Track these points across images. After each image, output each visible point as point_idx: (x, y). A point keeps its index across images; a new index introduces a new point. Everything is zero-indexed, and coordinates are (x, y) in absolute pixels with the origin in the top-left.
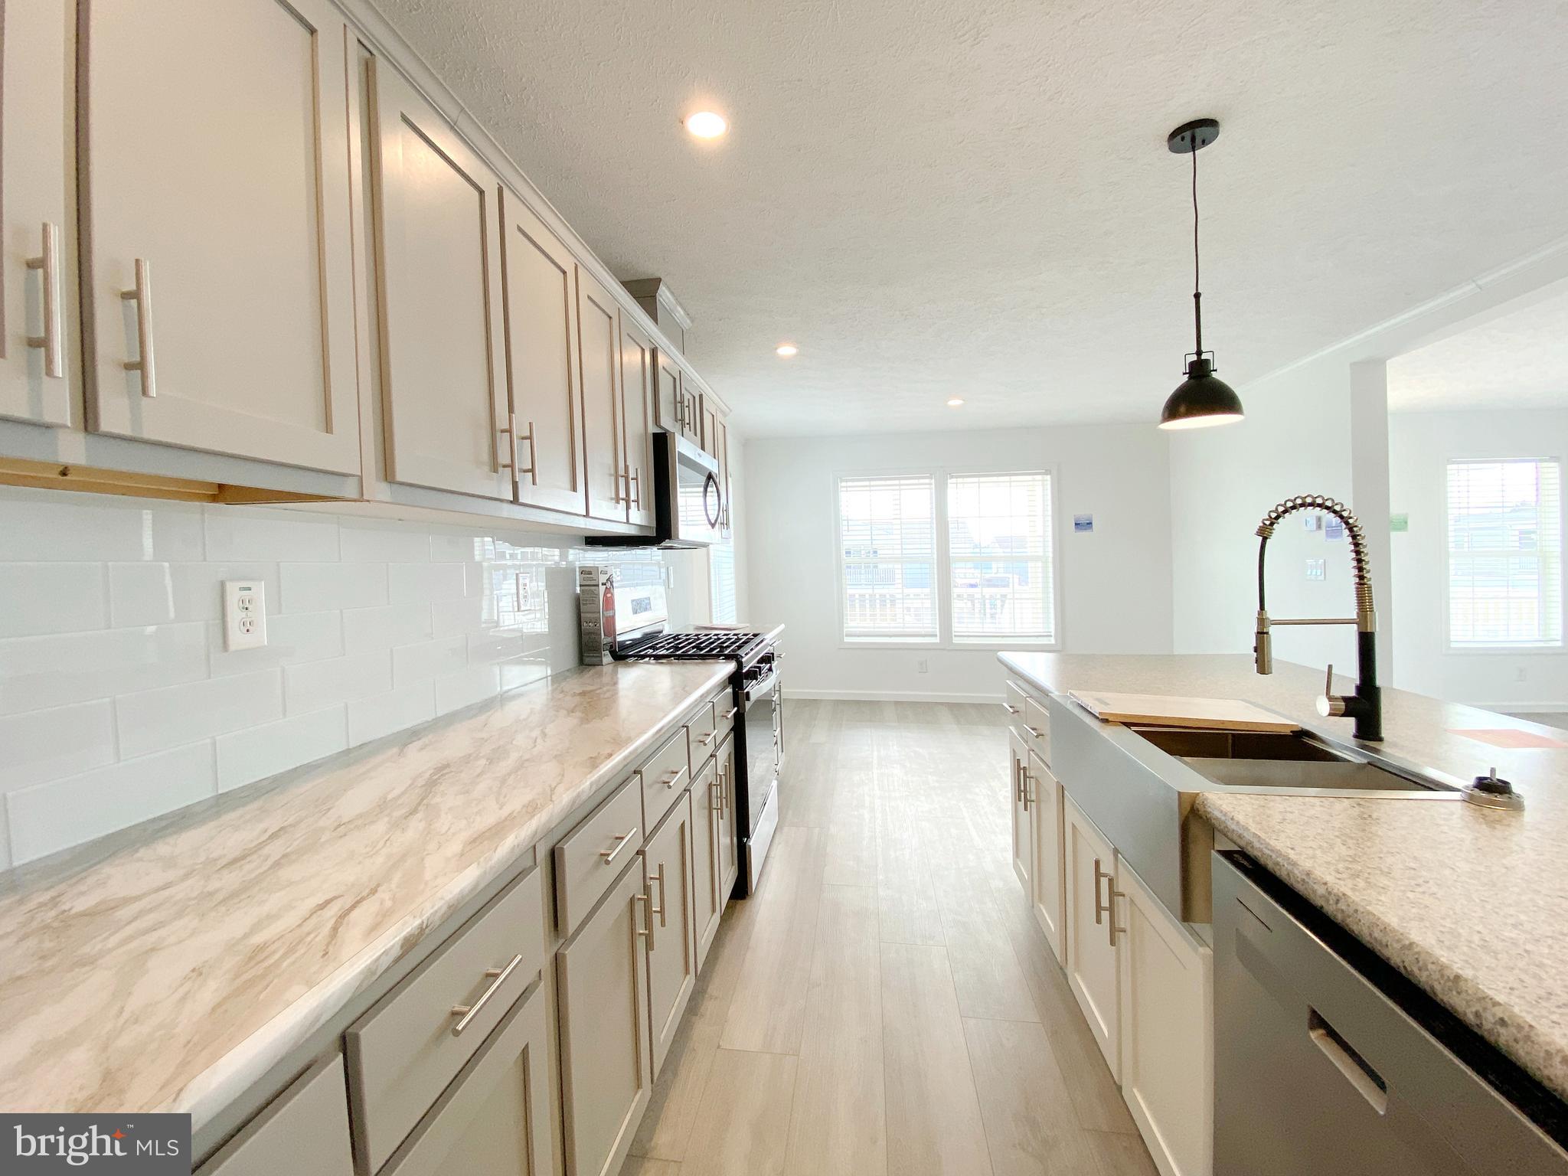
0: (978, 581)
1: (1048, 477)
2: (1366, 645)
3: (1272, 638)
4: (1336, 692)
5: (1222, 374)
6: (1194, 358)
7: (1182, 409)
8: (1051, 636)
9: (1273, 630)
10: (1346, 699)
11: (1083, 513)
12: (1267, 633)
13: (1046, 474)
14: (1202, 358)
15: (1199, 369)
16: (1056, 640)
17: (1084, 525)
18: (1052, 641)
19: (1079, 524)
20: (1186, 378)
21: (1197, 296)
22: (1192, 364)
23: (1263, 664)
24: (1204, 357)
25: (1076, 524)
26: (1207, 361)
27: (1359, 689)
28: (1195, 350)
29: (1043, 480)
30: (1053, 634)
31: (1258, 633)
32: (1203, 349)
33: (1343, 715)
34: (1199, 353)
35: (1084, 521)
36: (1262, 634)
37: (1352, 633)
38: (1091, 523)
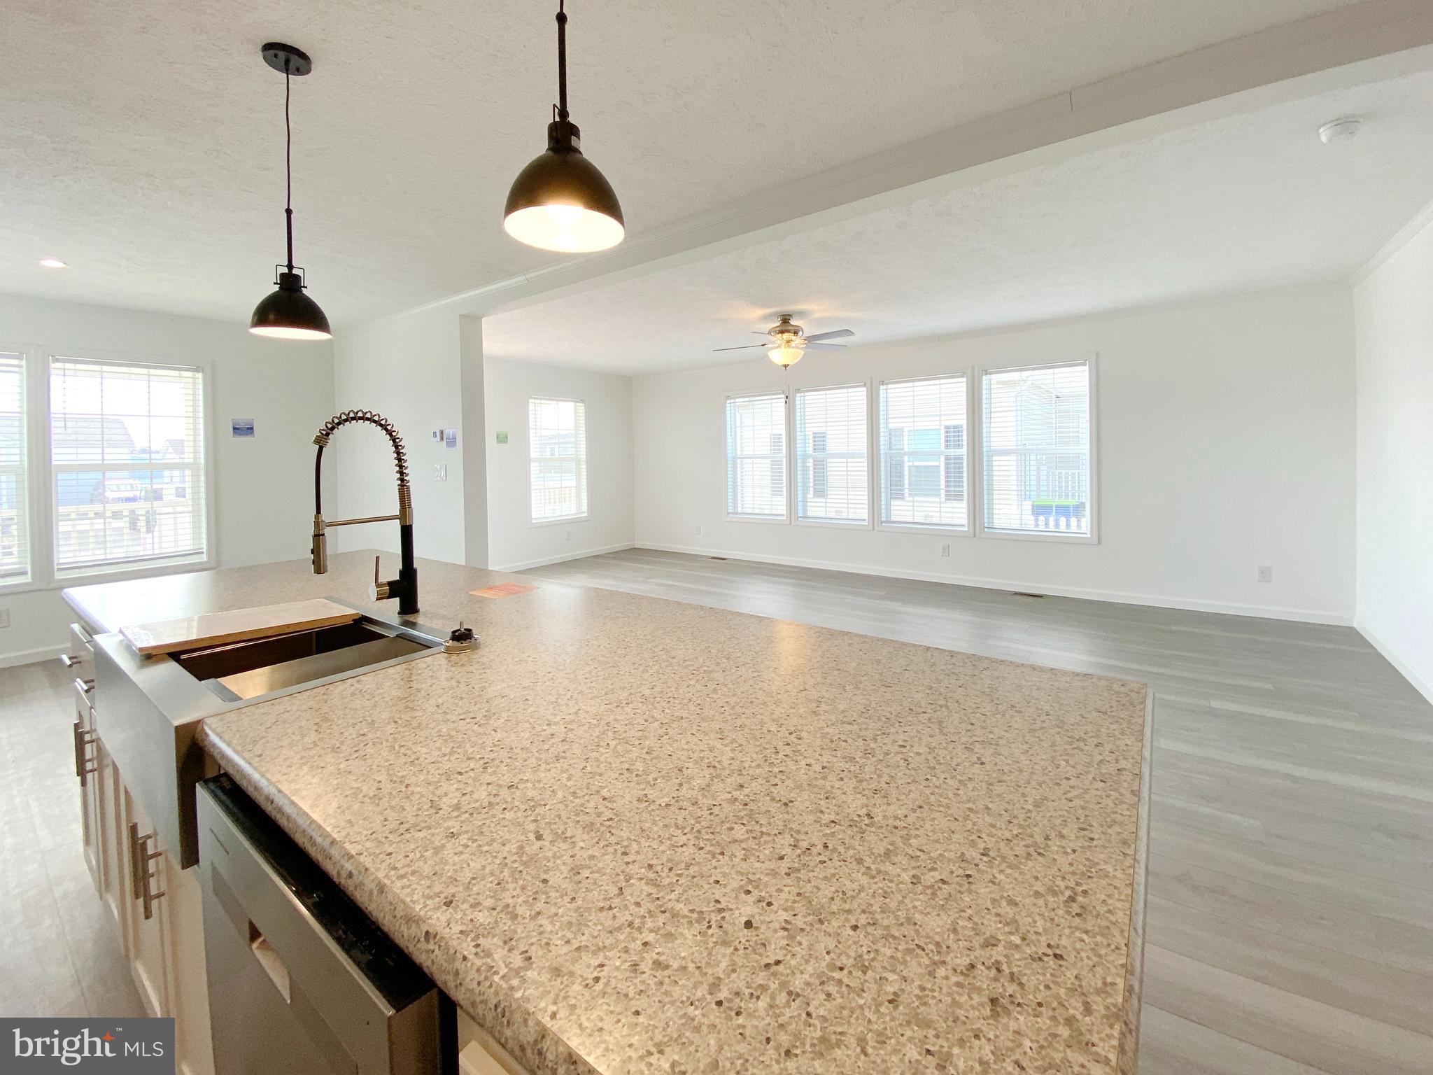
0: (137, 493)
1: (200, 375)
2: (407, 533)
3: (327, 540)
4: (384, 578)
5: (312, 291)
6: (286, 270)
7: (272, 317)
8: (202, 553)
9: (328, 531)
10: (390, 584)
11: (243, 417)
12: (323, 535)
13: (197, 370)
14: (294, 272)
15: (290, 283)
16: (209, 557)
17: (243, 430)
18: (204, 558)
19: (238, 429)
20: (277, 288)
21: (289, 212)
22: (283, 275)
23: (319, 565)
24: (295, 271)
25: (235, 429)
26: (297, 278)
27: (402, 573)
28: (286, 263)
29: (194, 378)
30: (205, 550)
31: (315, 535)
32: (294, 264)
33: (389, 597)
34: (290, 266)
35: (242, 425)
36: (318, 536)
37: (396, 525)
38: (252, 429)
